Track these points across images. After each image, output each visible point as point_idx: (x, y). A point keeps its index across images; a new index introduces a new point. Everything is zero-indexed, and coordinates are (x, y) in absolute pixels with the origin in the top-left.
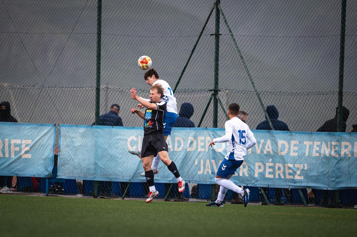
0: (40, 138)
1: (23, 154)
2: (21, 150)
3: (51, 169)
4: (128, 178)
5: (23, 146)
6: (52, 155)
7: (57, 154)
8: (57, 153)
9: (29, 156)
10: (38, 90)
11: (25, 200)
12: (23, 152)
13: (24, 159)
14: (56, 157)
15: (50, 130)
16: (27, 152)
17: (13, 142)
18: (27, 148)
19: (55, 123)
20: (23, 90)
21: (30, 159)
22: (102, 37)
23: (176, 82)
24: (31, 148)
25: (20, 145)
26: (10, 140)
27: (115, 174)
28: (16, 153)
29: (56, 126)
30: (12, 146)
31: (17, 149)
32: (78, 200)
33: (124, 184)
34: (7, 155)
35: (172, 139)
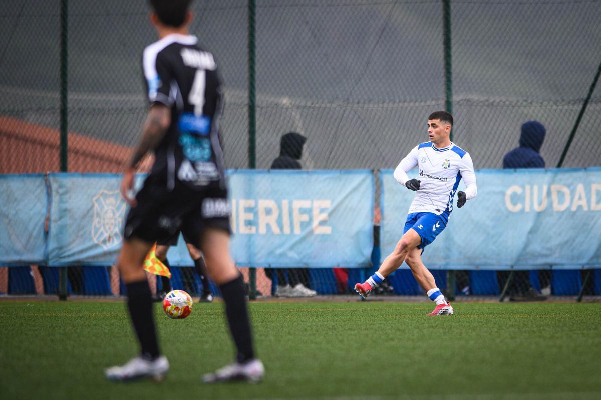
0: (346, 197)
1: (316, 227)
2: (311, 220)
3: (368, 251)
4: (510, 263)
5: (315, 212)
6: (368, 226)
7: (378, 225)
8: (378, 222)
9: (327, 230)
10: (338, 108)
11: (320, 310)
12: (315, 223)
13: (318, 235)
14: (376, 230)
15: (363, 180)
16: (323, 223)
17: (298, 204)
18: (323, 216)
19: (372, 167)
20: (311, 110)
21: (329, 235)
22: (452, 7)
23: (590, 84)
24: (330, 215)
25: (308, 211)
26: (291, 203)
27: (485, 257)
28: (304, 225)
29: (375, 172)
30: (296, 213)
31: (305, 218)
32: (417, 307)
33: (502, 275)
34: (287, 230)
35: (586, 189)
